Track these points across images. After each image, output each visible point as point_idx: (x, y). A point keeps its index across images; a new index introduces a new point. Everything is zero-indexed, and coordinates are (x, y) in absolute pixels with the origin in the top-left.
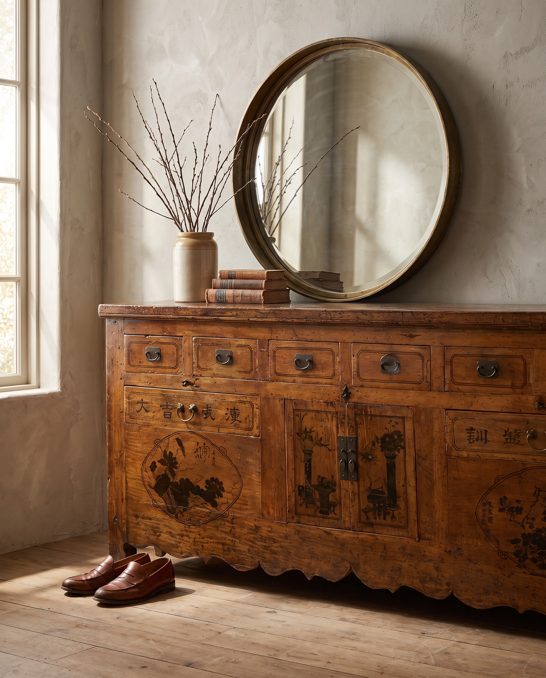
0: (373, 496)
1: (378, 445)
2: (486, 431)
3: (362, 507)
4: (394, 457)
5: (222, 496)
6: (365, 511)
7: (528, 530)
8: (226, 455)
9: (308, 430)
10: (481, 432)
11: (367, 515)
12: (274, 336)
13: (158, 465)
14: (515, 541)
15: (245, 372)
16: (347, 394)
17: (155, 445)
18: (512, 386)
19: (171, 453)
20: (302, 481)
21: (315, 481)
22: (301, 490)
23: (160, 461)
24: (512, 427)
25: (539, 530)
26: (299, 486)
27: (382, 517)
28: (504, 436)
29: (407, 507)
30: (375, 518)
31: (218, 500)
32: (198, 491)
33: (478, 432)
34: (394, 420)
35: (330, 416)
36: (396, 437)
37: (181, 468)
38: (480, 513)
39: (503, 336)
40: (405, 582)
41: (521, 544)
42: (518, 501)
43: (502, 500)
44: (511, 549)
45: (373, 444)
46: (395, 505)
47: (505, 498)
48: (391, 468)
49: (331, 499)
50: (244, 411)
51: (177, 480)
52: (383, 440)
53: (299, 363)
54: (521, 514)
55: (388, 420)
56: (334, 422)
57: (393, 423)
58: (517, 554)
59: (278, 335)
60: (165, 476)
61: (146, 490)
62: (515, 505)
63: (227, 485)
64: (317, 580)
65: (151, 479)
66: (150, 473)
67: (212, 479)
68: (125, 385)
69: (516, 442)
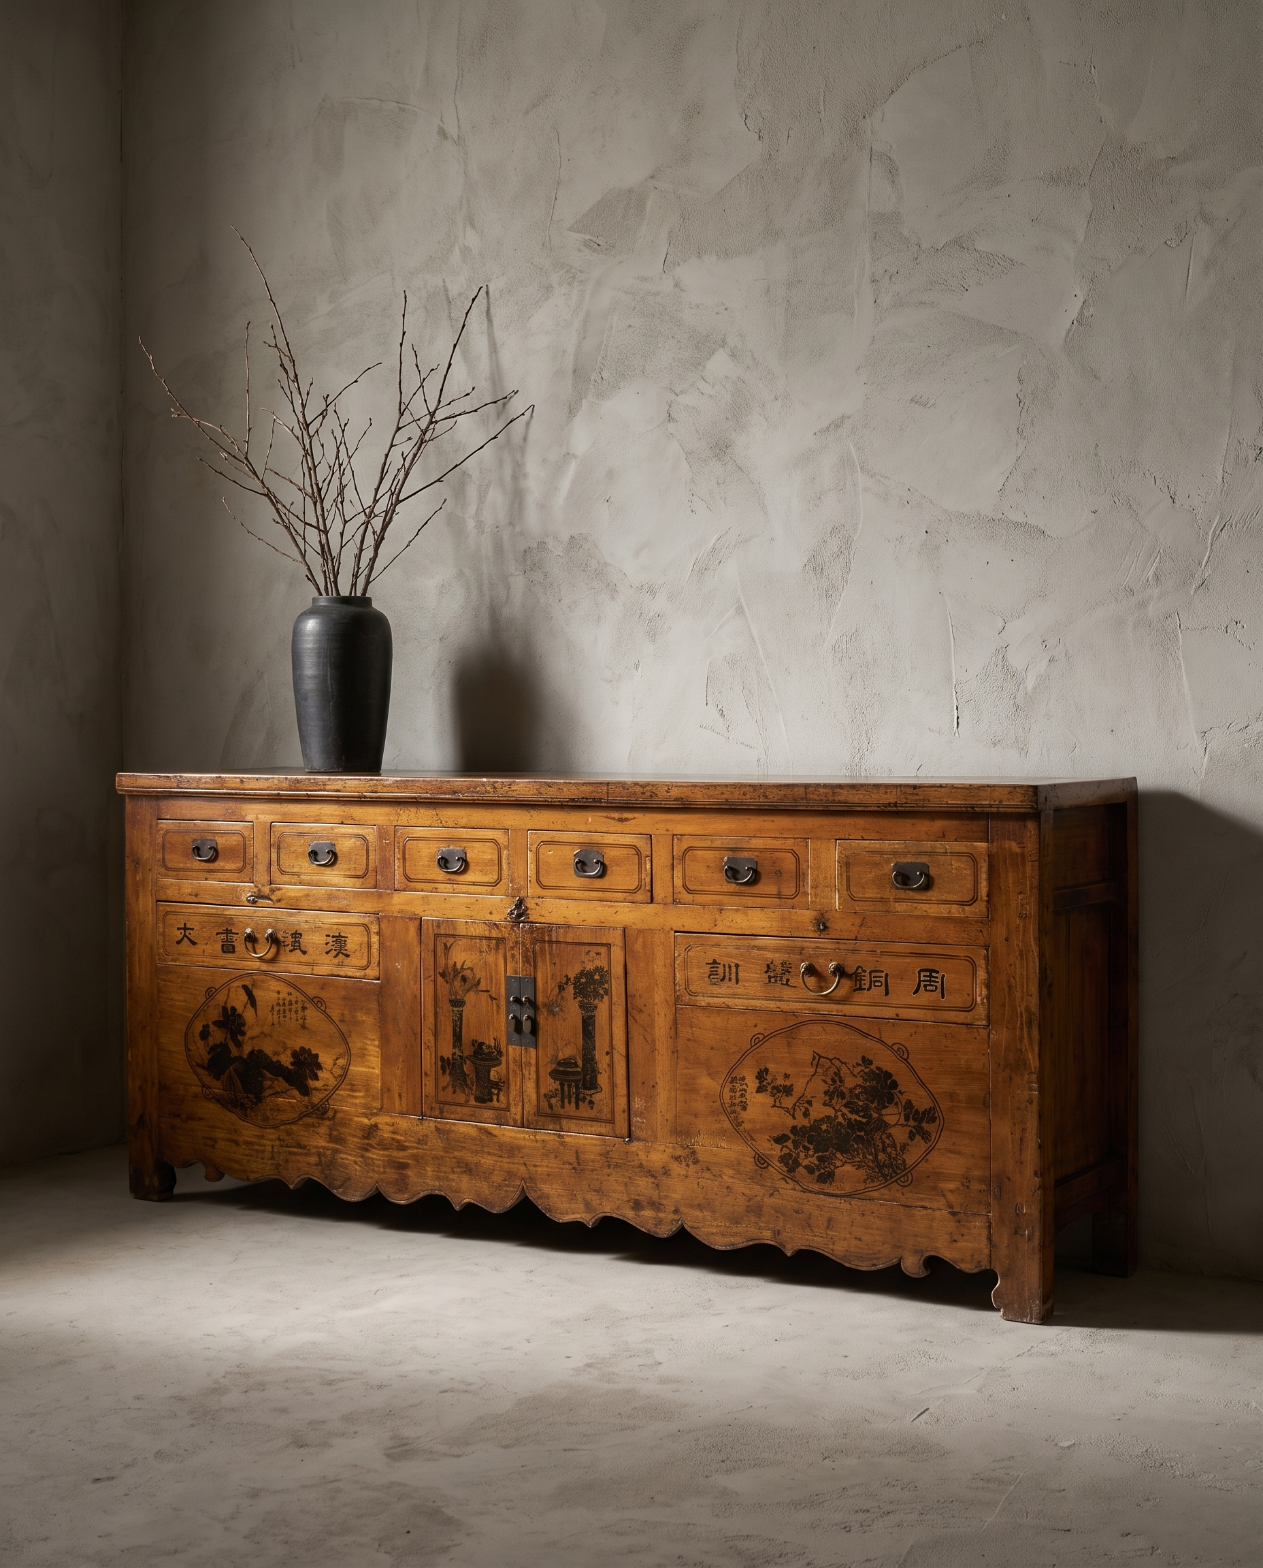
0: (562, 1071)
1: (570, 989)
2: (737, 966)
3: (543, 1090)
4: (593, 1008)
5: (317, 1078)
6: (547, 1096)
7: (801, 1121)
8: (324, 1011)
9: (459, 966)
10: (730, 967)
11: (549, 1101)
12: (405, 820)
13: (212, 1028)
14: (779, 1139)
15: (358, 877)
16: (521, 909)
17: (208, 997)
18: (779, 896)
19: (233, 1009)
20: (447, 1050)
21: (468, 1051)
22: (446, 1065)
23: (217, 1023)
24: (778, 958)
25: (819, 1122)
26: (442, 1057)
27: (573, 1105)
28: (766, 972)
29: (613, 1085)
30: (563, 1107)
31: (312, 1084)
32: (279, 1071)
33: (724, 965)
34: (596, 949)
35: (493, 943)
36: (597, 977)
37: (249, 1034)
38: (727, 1095)
39: (764, 821)
40: (608, 1209)
41: (790, 1144)
42: (787, 1076)
43: (761, 1075)
44: (776, 1151)
45: (561, 988)
46: (593, 1085)
47: (766, 1070)
48: (588, 1025)
49: (493, 1075)
50: (354, 940)
51: (244, 1053)
52: (577, 981)
53: (444, 862)
54: (791, 1095)
55: (586, 948)
56: (501, 954)
57: (592, 954)
58: (783, 1159)
60: (224, 1047)
61: (192, 1071)
62: (781, 1081)
63: (325, 1059)
64: (471, 1209)
65: (201, 1050)
66: (201, 1044)
67: (302, 1049)
68: (157, 901)
69: (784, 981)
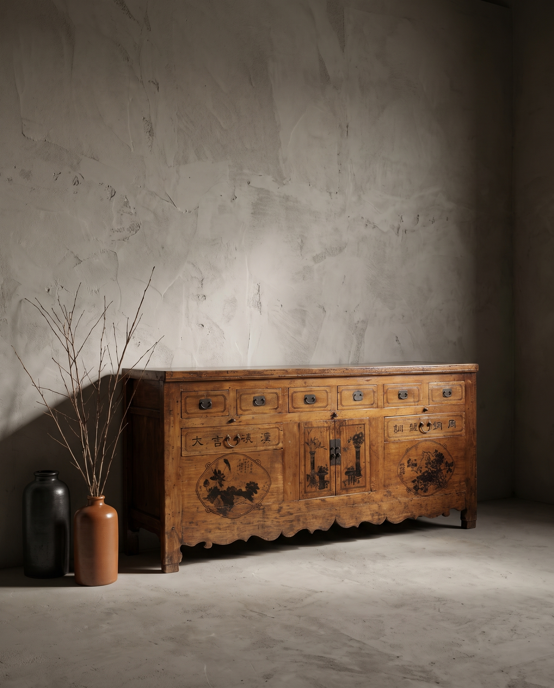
0: (349, 472)
1: (352, 442)
2: (402, 426)
3: (343, 480)
4: (359, 447)
5: (257, 493)
6: (344, 482)
7: (419, 474)
8: (260, 465)
9: (313, 439)
11: (345, 483)
12: (292, 385)
13: (210, 480)
14: (414, 482)
15: (274, 409)
16: (334, 415)
17: (207, 467)
18: (414, 402)
19: (219, 471)
20: (309, 471)
21: (316, 470)
22: (308, 478)
23: (212, 478)
24: (413, 421)
25: (424, 473)
26: (307, 475)
27: (353, 483)
28: (410, 427)
29: (366, 473)
30: (349, 484)
31: (254, 496)
32: (240, 493)
33: (399, 426)
34: (360, 426)
35: (325, 429)
36: (360, 436)
37: (228, 480)
38: (399, 469)
40: (363, 519)
41: (416, 482)
42: (415, 460)
43: (409, 461)
44: (413, 485)
45: (349, 441)
46: (359, 475)
47: (410, 459)
48: (358, 453)
49: (325, 479)
50: (273, 434)
51: (225, 488)
52: (354, 439)
53: (306, 400)
54: (417, 466)
55: (357, 426)
56: (328, 433)
57: (359, 428)
58: (415, 488)
59: (295, 384)
60: (216, 488)
62: (414, 462)
63: (260, 486)
64: (317, 532)
65: (204, 492)
66: (204, 489)
67: (251, 482)
68: (181, 429)
69: (415, 429)
